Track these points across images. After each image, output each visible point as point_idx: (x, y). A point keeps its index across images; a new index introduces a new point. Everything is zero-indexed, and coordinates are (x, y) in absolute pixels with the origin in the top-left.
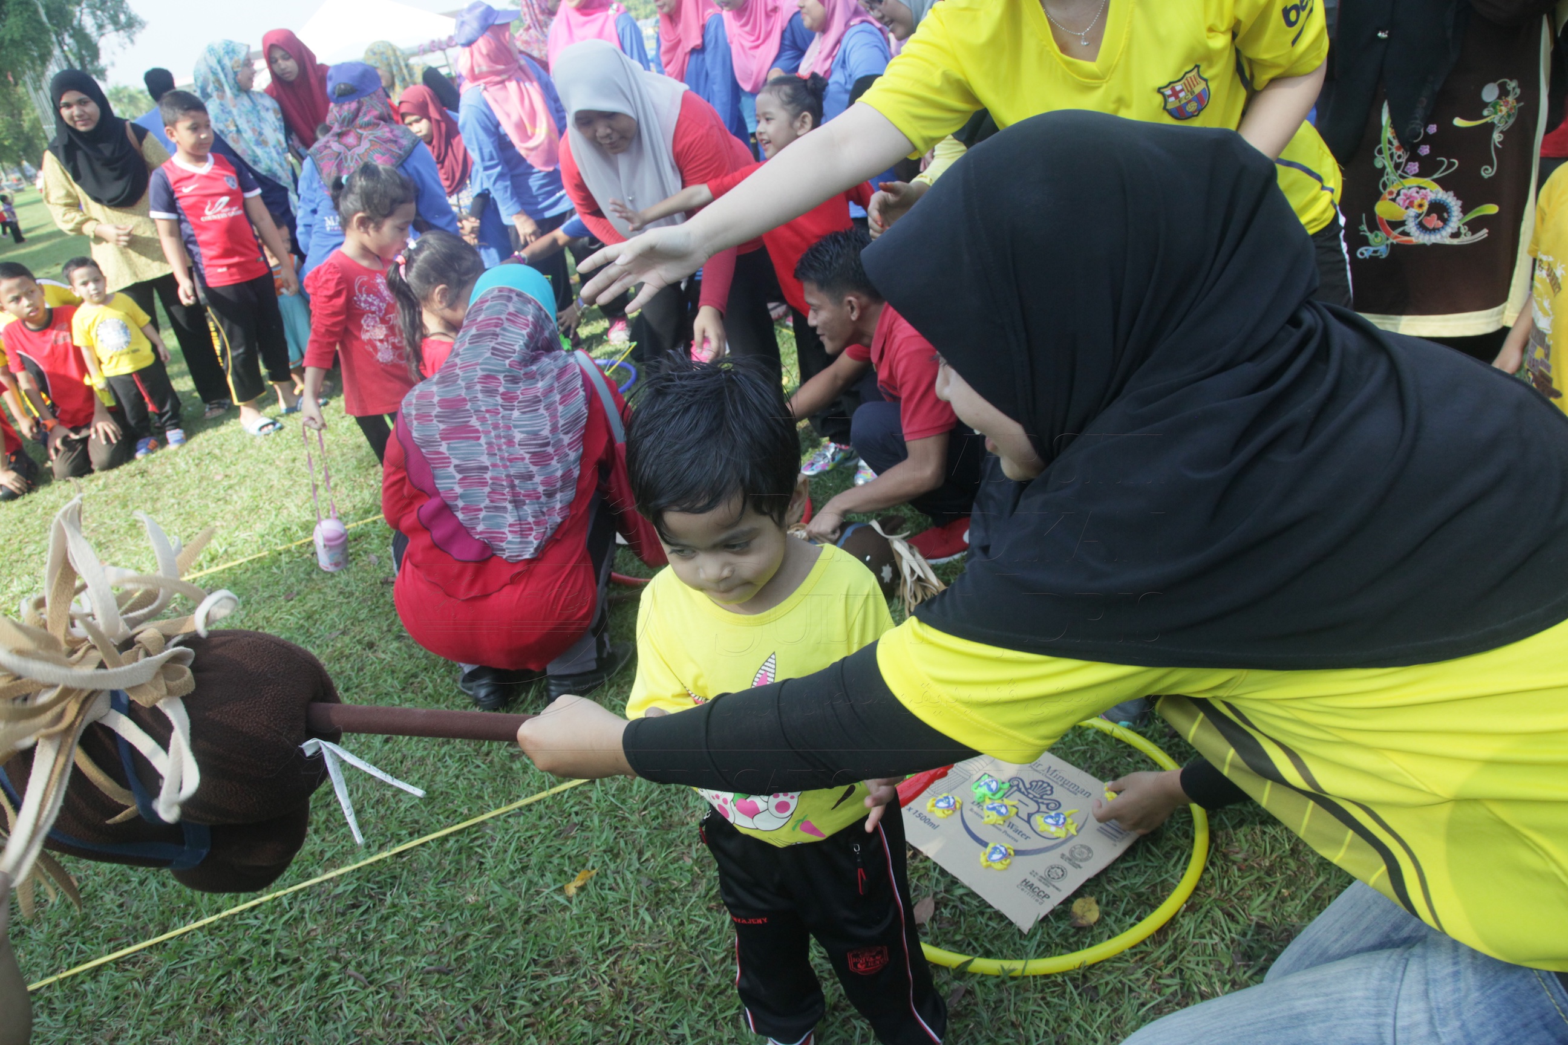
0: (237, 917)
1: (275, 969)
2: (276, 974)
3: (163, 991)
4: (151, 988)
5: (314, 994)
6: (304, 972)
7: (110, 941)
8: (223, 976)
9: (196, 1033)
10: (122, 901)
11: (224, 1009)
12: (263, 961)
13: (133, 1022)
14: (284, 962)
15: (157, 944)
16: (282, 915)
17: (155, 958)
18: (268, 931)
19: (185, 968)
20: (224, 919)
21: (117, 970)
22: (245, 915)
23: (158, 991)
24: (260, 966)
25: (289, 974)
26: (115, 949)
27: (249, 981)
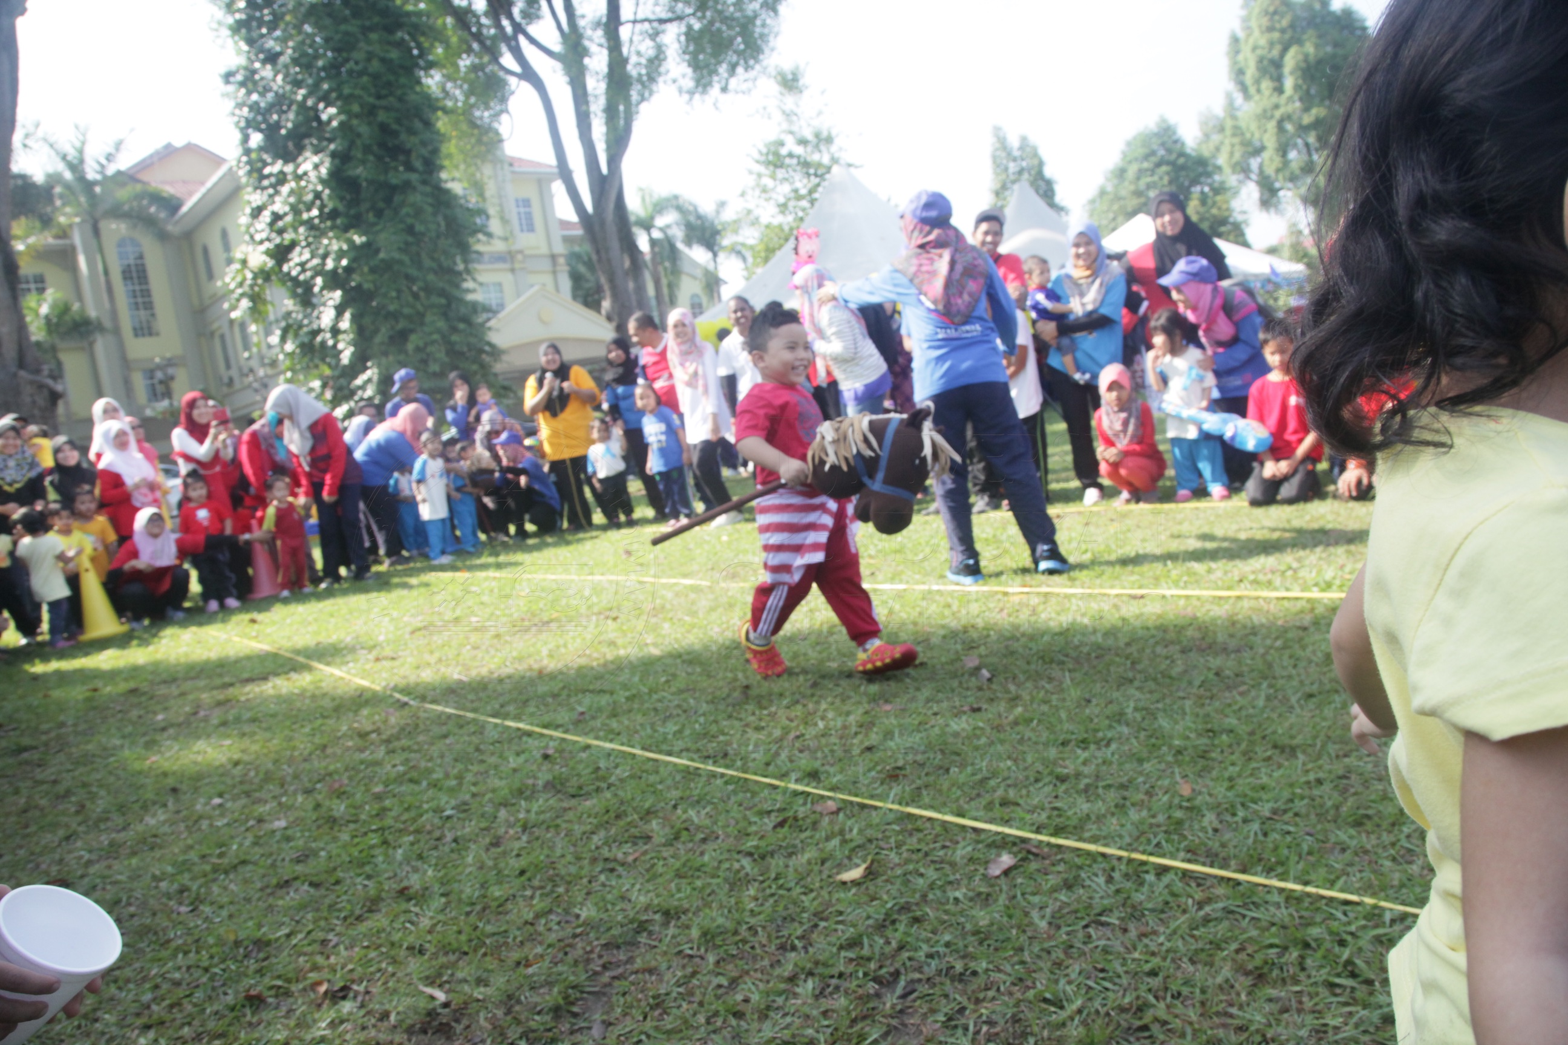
0: (1324, 901)
1: (1338, 975)
2: (1337, 980)
3: (1211, 924)
4: (1202, 913)
5: (1372, 1030)
6: (1372, 1000)
7: (1189, 851)
8: (1277, 946)
9: (1219, 980)
10: (1219, 826)
11: (1260, 977)
12: (1329, 958)
13: (1168, 931)
14: (1353, 975)
15: (1229, 879)
16: (1376, 926)
17: (1220, 891)
18: (1352, 934)
19: (1244, 916)
20: (1308, 895)
21: (1181, 880)
22: (1335, 904)
23: (1207, 920)
24: (1324, 962)
25: (1353, 989)
26: (1189, 861)
27: (1303, 969)
